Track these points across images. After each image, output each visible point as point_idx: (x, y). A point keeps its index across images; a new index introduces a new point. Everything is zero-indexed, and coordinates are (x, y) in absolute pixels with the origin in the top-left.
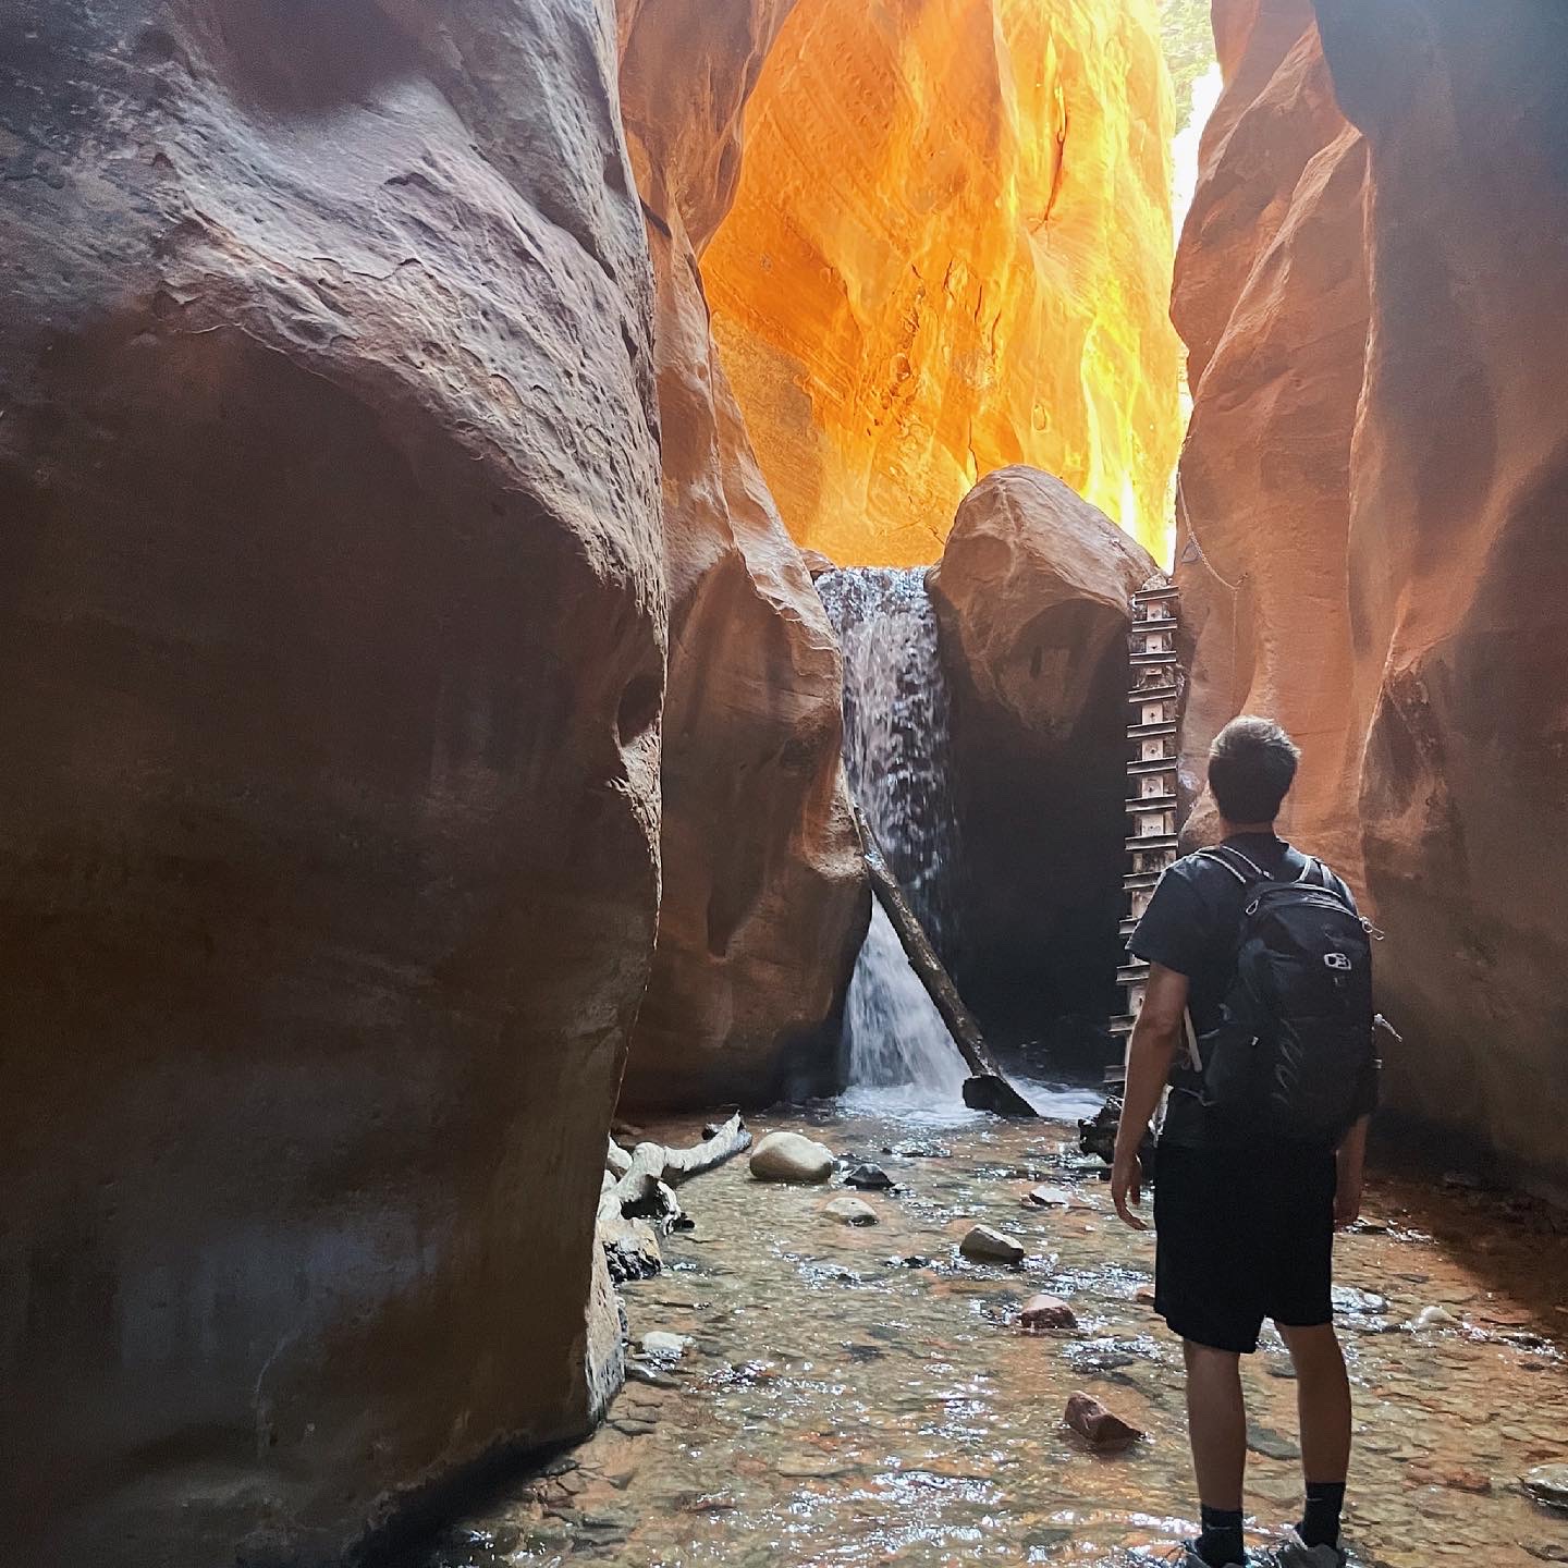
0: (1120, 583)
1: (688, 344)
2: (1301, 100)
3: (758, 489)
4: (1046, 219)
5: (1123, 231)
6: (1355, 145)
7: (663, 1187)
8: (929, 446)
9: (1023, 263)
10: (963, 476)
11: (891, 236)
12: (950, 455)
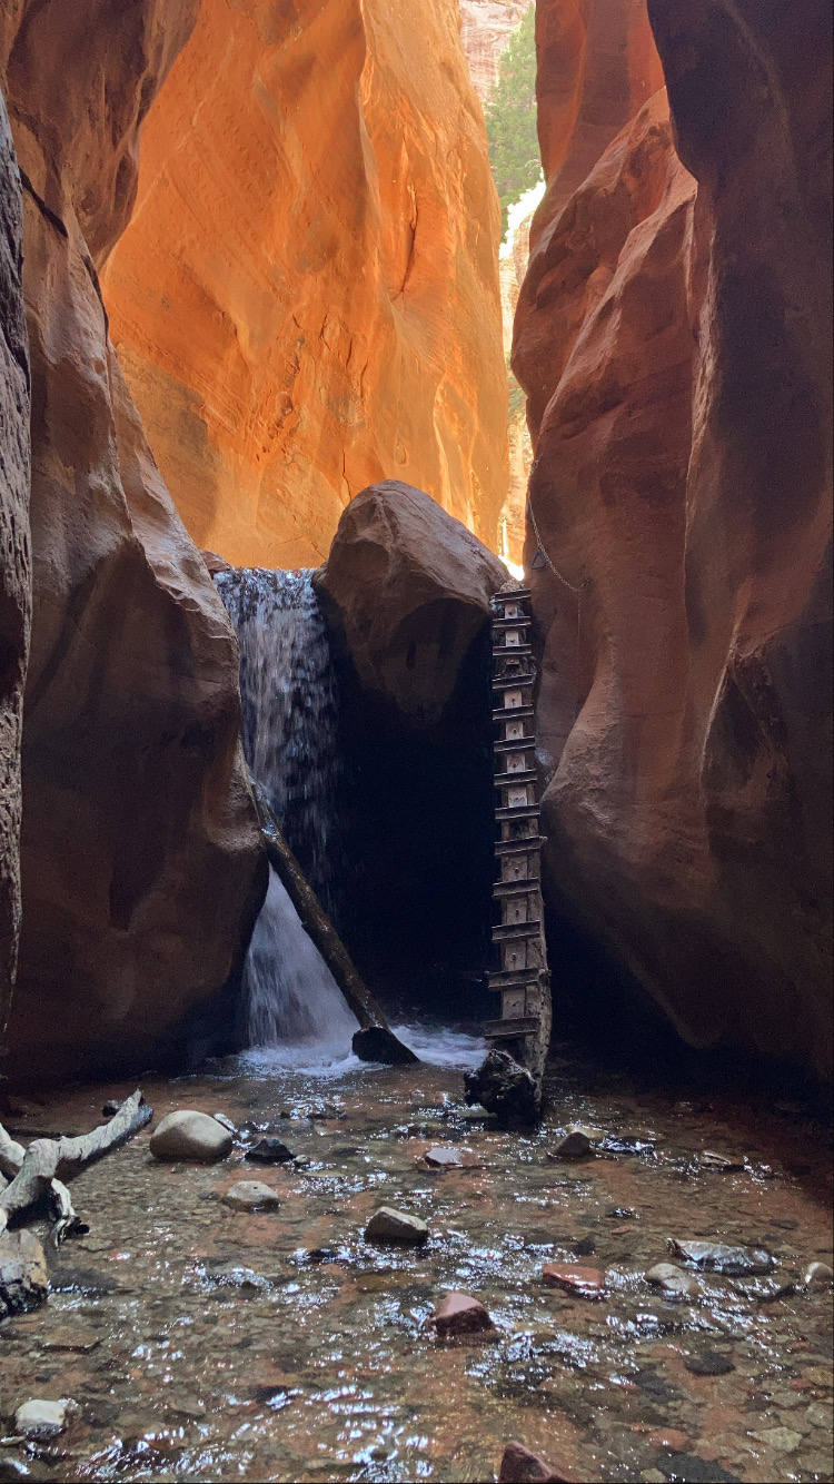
0: (481, 586)
1: (84, 338)
2: (621, 183)
3: (156, 485)
4: (402, 290)
5: (463, 306)
6: (676, 211)
7: (57, 1185)
8: (310, 473)
9: (386, 321)
10: (338, 501)
11: (275, 289)
12: (328, 482)
